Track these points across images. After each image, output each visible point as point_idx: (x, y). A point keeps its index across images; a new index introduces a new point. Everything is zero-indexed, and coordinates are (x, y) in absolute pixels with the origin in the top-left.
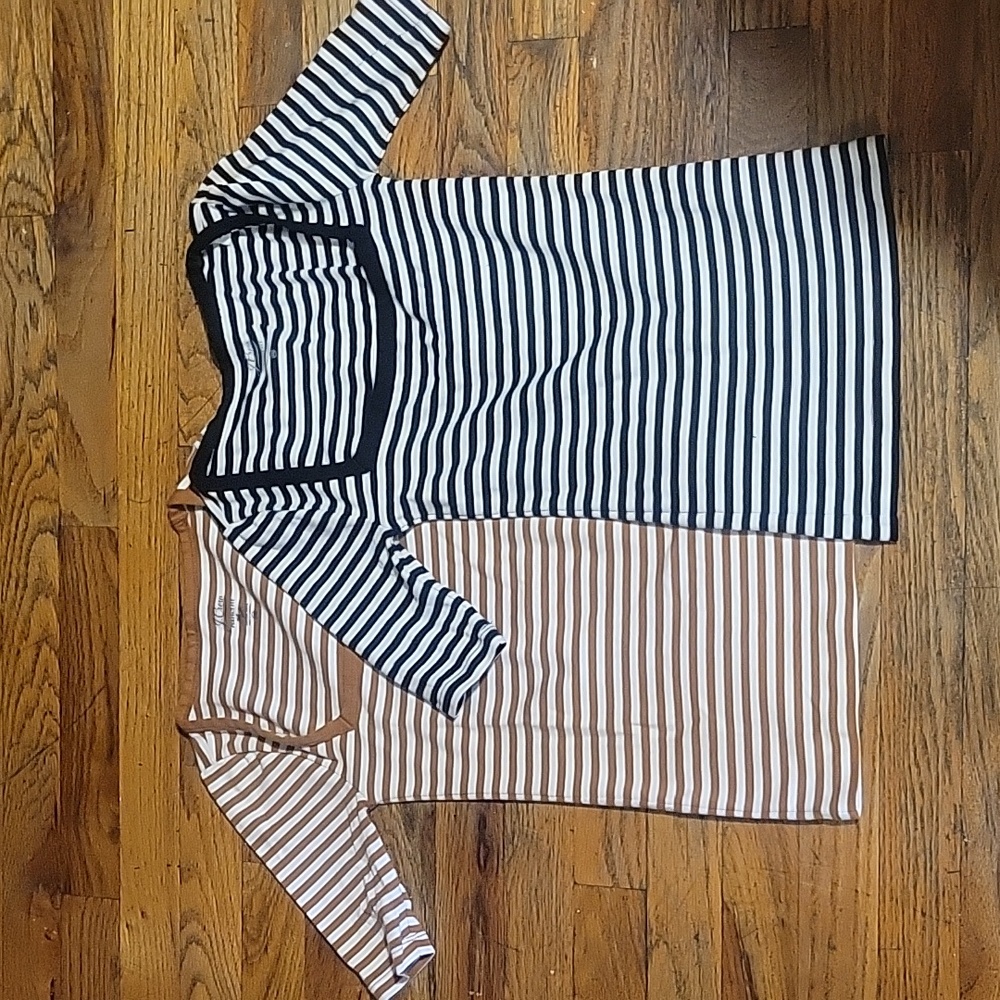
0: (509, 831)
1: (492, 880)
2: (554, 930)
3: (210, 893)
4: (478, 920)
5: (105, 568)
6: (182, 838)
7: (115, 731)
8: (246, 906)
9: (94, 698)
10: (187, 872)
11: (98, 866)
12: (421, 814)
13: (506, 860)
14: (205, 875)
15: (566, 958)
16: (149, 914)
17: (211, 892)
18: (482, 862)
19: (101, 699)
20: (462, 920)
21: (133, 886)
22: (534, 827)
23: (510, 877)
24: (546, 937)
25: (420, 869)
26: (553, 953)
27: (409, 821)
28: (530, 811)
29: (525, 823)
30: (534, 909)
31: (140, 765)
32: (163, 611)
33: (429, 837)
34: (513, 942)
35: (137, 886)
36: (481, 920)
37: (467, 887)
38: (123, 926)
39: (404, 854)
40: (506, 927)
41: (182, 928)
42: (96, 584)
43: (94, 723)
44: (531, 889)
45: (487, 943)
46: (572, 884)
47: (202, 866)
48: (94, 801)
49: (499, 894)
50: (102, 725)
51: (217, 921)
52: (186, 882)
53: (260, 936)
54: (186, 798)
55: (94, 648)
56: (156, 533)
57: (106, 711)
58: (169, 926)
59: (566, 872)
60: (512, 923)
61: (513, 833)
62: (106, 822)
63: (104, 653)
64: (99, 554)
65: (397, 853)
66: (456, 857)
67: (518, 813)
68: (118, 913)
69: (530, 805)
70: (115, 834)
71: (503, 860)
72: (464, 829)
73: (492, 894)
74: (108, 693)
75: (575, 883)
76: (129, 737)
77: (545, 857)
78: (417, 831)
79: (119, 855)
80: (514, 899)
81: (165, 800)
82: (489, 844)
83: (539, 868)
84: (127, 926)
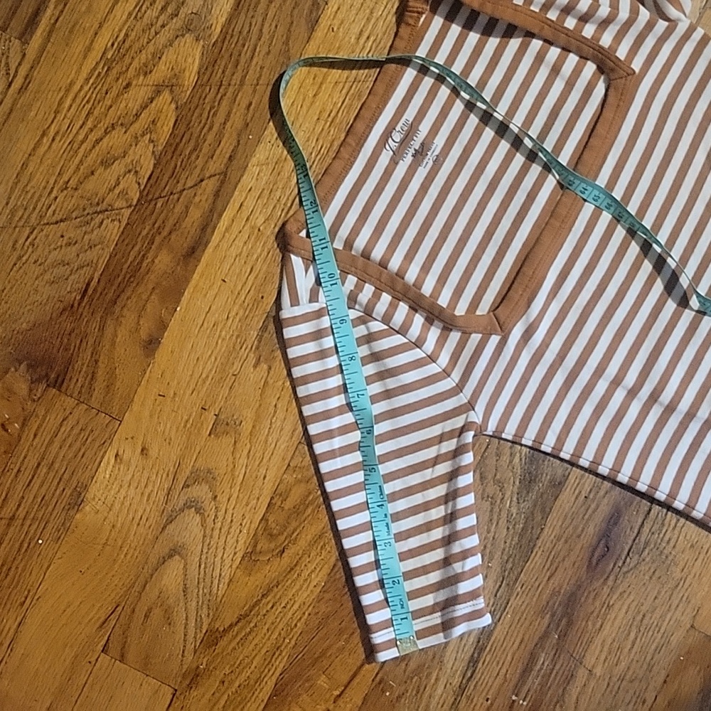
0: (643, 539)
1: (597, 584)
2: (645, 666)
3: (241, 461)
4: (560, 620)
5: (288, 38)
6: (236, 384)
7: (209, 230)
8: (279, 494)
9: (202, 181)
10: (222, 426)
11: (112, 374)
12: (546, 479)
13: (625, 569)
14: (244, 438)
15: (644, 702)
16: (153, 452)
17: (243, 461)
18: (594, 562)
19: (210, 186)
20: (542, 612)
21: (147, 413)
22: (674, 547)
23: (620, 590)
24: (631, 672)
25: (516, 539)
26: (631, 692)
27: (528, 480)
28: (678, 529)
29: (666, 538)
30: (632, 635)
31: (224, 281)
32: (338, 121)
33: (544, 508)
34: (590, 660)
35: (151, 416)
36: (564, 622)
37: (564, 579)
38: (110, 455)
39: (504, 515)
40: (590, 642)
41: (186, 486)
42: (268, 53)
43: (187, 208)
44: (639, 612)
45: (558, 649)
46: (689, 626)
47: (247, 427)
48: (144, 297)
49: (597, 604)
50: (195, 215)
51: (235, 496)
52: (217, 436)
53: (281, 533)
54: (262, 343)
55: (229, 124)
56: (373, 28)
57: (210, 201)
58: (171, 477)
59: (688, 610)
60: (598, 641)
61: (647, 544)
62: (146, 327)
63: (239, 135)
64: (289, 20)
65: (496, 509)
66: (566, 542)
67: (663, 524)
68: (111, 438)
69: (682, 520)
70: (152, 345)
71: (620, 568)
72: (591, 516)
73: (590, 600)
74: (222, 182)
75: (692, 626)
76: (224, 245)
77: (671, 584)
78: (532, 496)
79: (145, 371)
80: (613, 616)
81: (236, 334)
82: (611, 544)
83: (659, 593)
84: (117, 455)
